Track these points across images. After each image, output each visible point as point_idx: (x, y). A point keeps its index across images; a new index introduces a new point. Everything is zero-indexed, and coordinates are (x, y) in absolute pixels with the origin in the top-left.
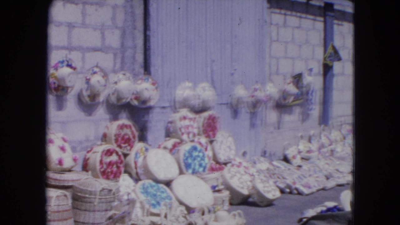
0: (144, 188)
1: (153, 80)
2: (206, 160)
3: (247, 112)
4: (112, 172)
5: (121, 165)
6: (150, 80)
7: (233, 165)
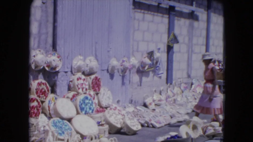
0: (54, 123)
1: (58, 54)
2: (94, 105)
3: (120, 75)
4: (34, 113)
5: (40, 109)
6: (56, 54)
7: (111, 109)
